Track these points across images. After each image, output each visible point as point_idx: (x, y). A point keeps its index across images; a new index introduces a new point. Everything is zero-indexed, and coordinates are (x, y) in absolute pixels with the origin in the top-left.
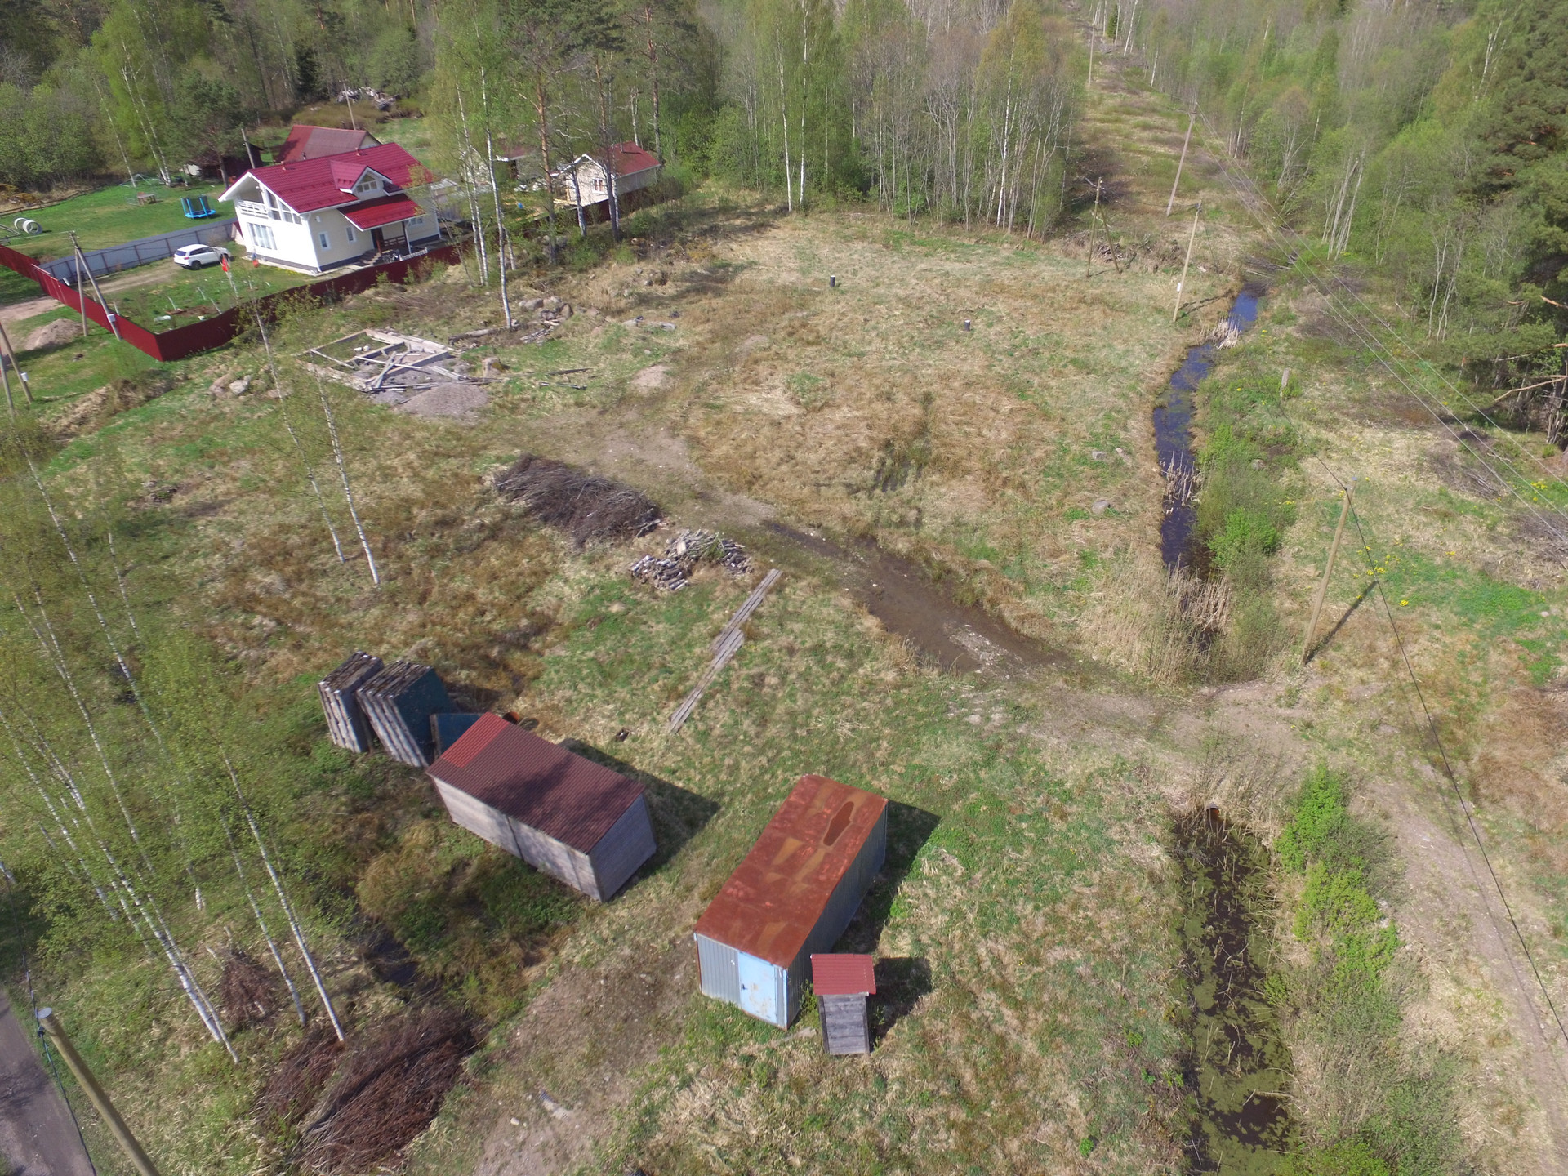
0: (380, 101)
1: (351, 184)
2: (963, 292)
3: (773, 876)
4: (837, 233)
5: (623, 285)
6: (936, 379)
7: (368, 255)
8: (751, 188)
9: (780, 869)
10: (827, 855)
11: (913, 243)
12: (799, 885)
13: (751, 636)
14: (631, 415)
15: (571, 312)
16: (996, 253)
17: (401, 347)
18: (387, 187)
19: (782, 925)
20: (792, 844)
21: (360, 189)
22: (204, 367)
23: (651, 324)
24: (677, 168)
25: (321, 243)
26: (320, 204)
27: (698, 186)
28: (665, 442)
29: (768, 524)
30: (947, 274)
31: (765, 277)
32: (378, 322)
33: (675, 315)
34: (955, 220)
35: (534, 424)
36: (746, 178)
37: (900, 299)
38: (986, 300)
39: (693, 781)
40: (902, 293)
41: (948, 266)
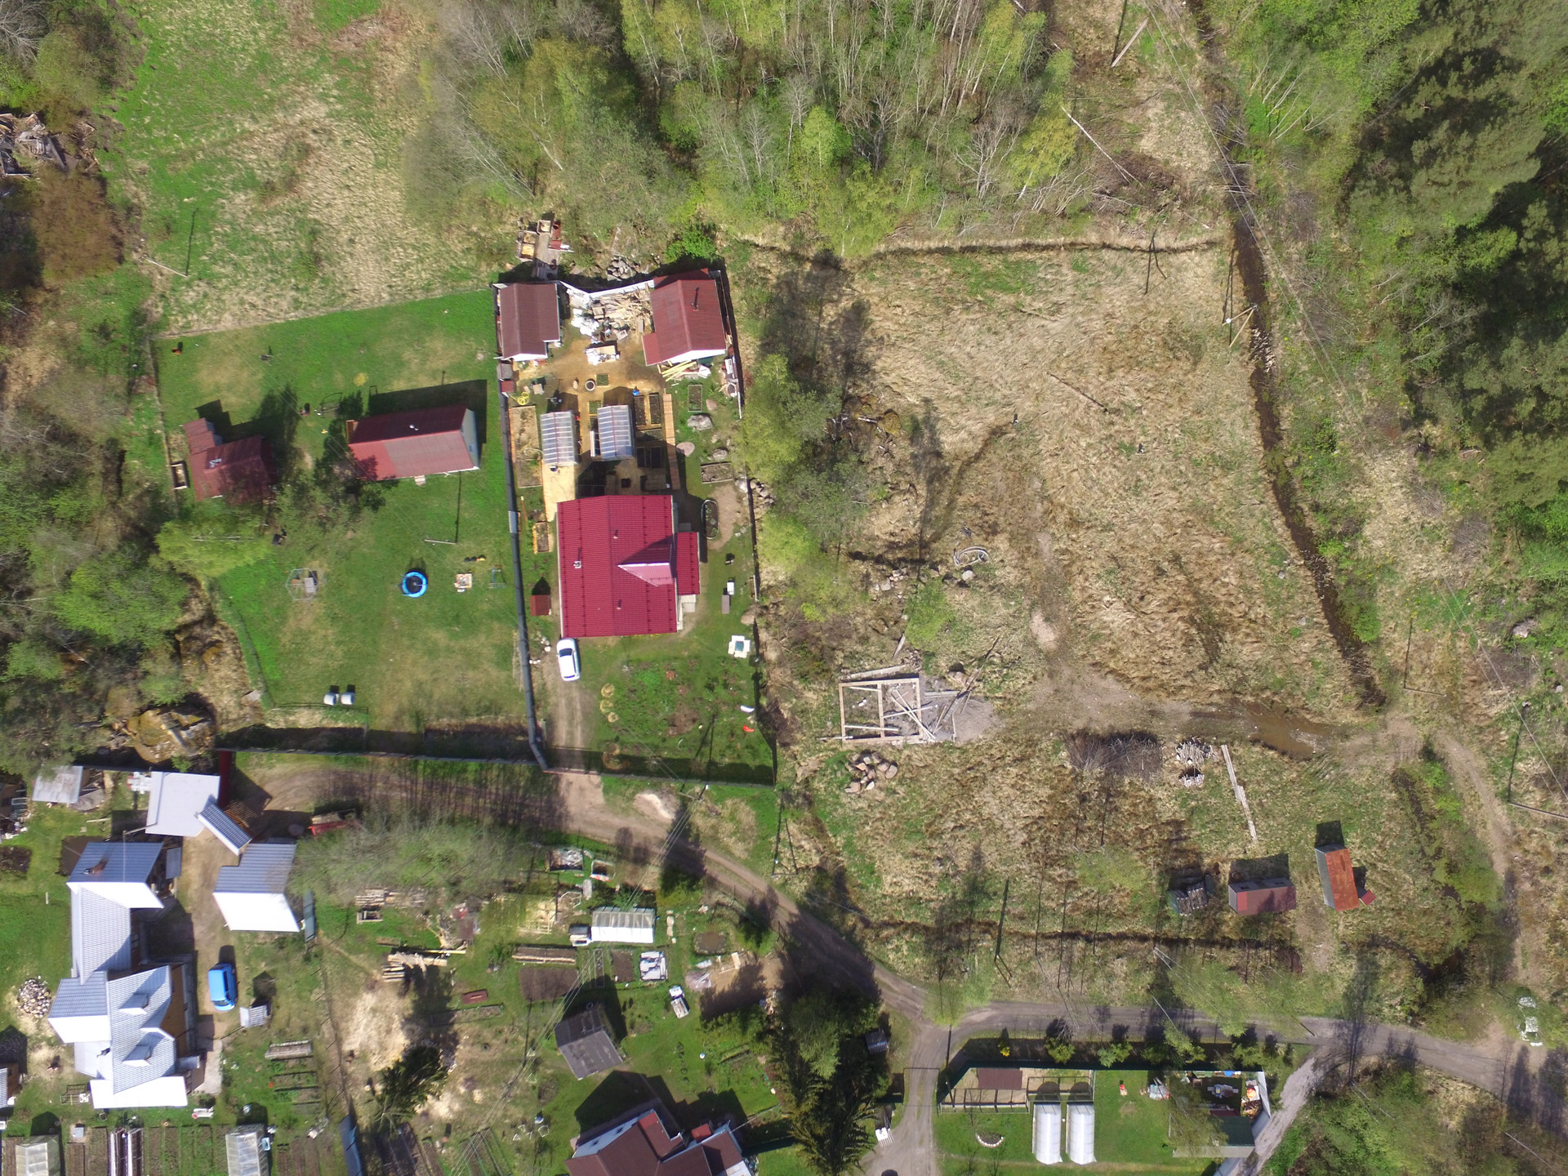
33: (968, 533)
39: (1275, 852)
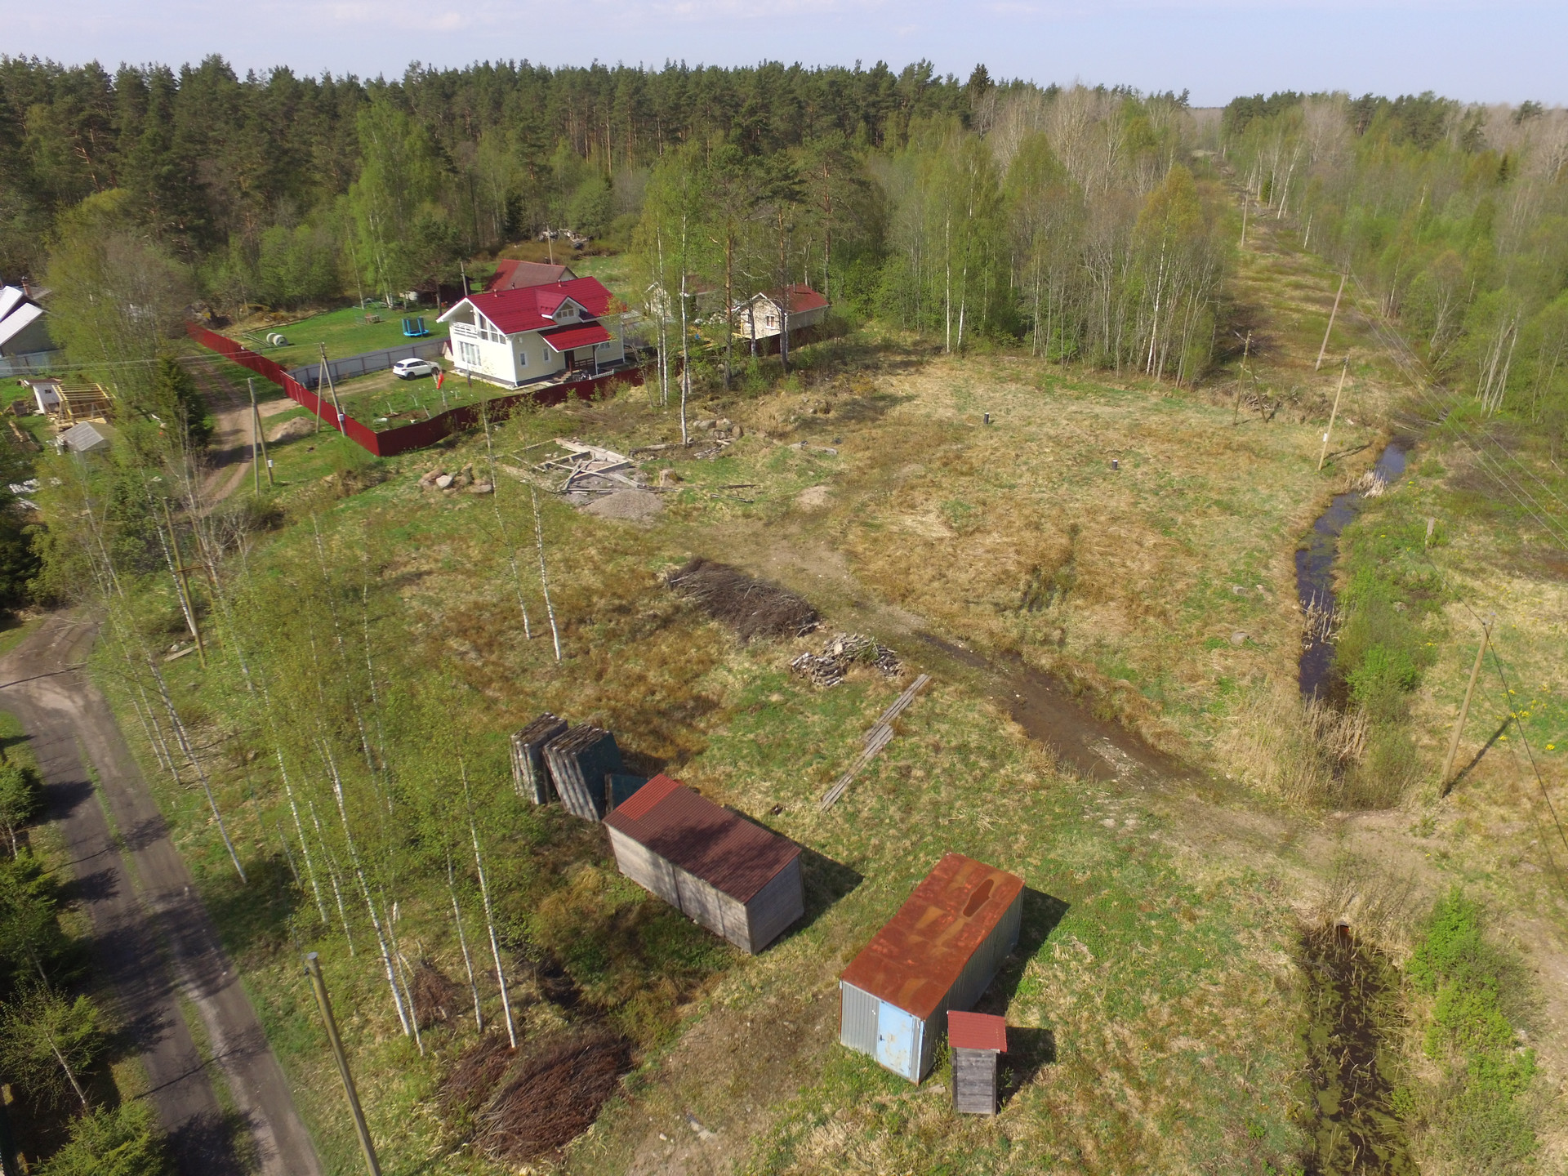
0: (576, 241)
1: (551, 311)
2: (1111, 434)
3: (915, 938)
4: (992, 375)
5: (789, 411)
6: (1083, 512)
7: (560, 374)
8: (912, 330)
9: (922, 933)
10: (966, 925)
11: (1065, 387)
12: (939, 948)
13: (900, 731)
14: (794, 529)
15: (742, 434)
16: (1145, 399)
17: (586, 456)
18: (583, 315)
19: (922, 982)
20: (933, 913)
21: (559, 315)
22: (413, 463)
23: (815, 448)
24: (843, 309)
25: (520, 361)
26: (523, 327)
27: (862, 326)
28: (825, 554)
29: (919, 634)
30: (1097, 416)
31: (923, 411)
32: (567, 433)
33: (838, 442)
34: (1106, 366)
35: (705, 531)
36: (907, 320)
37: (1050, 438)
38: (1134, 442)
39: (841, 855)
40: (1052, 432)
41: (1098, 410)
